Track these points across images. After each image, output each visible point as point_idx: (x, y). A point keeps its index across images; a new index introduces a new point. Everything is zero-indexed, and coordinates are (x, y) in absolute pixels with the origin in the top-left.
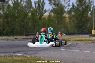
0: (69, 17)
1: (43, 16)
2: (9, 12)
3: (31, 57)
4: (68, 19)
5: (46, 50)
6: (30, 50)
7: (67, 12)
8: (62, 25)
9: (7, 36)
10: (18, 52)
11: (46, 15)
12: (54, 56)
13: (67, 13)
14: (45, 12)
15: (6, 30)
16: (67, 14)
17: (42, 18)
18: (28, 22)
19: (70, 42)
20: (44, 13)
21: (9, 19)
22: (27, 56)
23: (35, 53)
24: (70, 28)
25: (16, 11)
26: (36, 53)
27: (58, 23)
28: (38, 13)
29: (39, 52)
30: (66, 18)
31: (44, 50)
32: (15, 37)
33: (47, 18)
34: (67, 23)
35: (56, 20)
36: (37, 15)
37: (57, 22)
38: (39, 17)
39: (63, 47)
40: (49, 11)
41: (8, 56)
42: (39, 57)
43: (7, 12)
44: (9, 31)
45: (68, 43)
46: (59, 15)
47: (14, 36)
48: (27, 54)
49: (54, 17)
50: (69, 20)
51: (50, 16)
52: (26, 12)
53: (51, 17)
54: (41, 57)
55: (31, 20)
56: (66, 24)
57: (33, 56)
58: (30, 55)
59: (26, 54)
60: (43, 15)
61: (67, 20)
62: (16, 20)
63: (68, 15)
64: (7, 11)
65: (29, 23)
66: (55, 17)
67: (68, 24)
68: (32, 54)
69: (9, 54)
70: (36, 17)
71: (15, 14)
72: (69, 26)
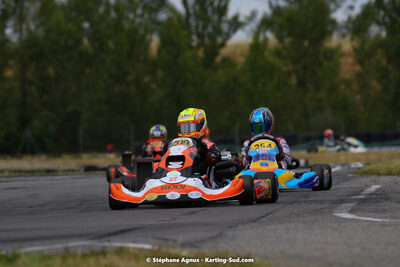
0: (355, 50)
1: (224, 52)
2: (48, 31)
4: (350, 60)
5: (264, 220)
6: (178, 221)
7: (347, 27)
8: (322, 94)
9: (44, 157)
10: (123, 232)
11: (236, 46)
12: (316, 249)
13: (344, 31)
14: (235, 31)
15: (36, 124)
16: (344, 36)
17: (218, 59)
18: (147, 79)
19: (373, 178)
20: (228, 36)
21: (51, 71)
23: (213, 238)
24: (362, 109)
25: (86, 25)
26: (220, 235)
27: (301, 83)
28: (200, 36)
29: (230, 233)
30: (343, 55)
31: (254, 221)
32: (87, 159)
33: (241, 60)
34: (348, 83)
35: (290, 68)
36: (194, 43)
37: (294, 80)
38: (201, 53)
39: (350, 205)
40: (253, 25)
43: (41, 32)
44: (52, 128)
45: (367, 186)
46: (306, 43)
47: (80, 157)
48: (175, 241)
49: (278, 53)
50: (358, 68)
51: (257, 47)
52: (135, 31)
53: (267, 53)
55: (160, 73)
56: (342, 87)
59: (170, 243)
60: (223, 45)
61: (348, 67)
62: (88, 71)
63: (352, 39)
64: (37, 27)
65: (154, 86)
66: (284, 53)
67: (355, 86)
70: (189, 53)
71: (79, 42)
72: (358, 98)
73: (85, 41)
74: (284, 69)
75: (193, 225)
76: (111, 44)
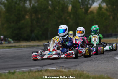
1: (90, 10)
2: (38, 4)
3: (68, 71)
5: (94, 60)
6: (68, 61)
9: (37, 41)
11: (94, 8)
12: (105, 69)
15: (36, 32)
17: (89, 12)
18: (68, 18)
21: (40, 16)
22: (63, 70)
23: (76, 66)
25: (50, 2)
26: (78, 65)
28: (83, 5)
29: (81, 64)
31: (90, 60)
33: (95, 12)
36: (82, 7)
38: (83, 10)
41: (34, 71)
42: (81, 71)
43: (36, 5)
44: (40, 33)
48: (63, 67)
49: (107, 10)
51: (100, 8)
53: (103, 10)
54: (84, 71)
55: (72, 16)
57: (72, 70)
58: (68, 68)
60: (90, 8)
62: (50, 16)
65: (70, 20)
66: (109, 9)
68: (71, 67)
69: (37, 68)
70: (80, 10)
71: (48, 7)
73: (50, 7)
74: (109, 14)
75: (72, 62)
76: (57, 8)
